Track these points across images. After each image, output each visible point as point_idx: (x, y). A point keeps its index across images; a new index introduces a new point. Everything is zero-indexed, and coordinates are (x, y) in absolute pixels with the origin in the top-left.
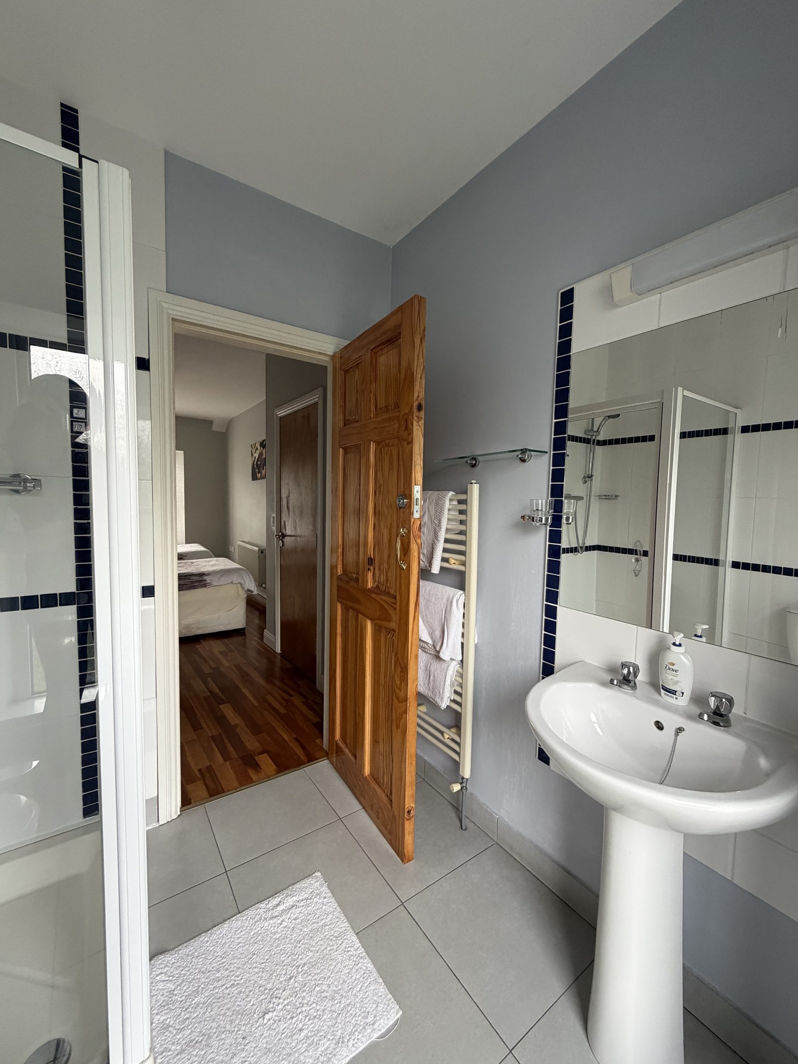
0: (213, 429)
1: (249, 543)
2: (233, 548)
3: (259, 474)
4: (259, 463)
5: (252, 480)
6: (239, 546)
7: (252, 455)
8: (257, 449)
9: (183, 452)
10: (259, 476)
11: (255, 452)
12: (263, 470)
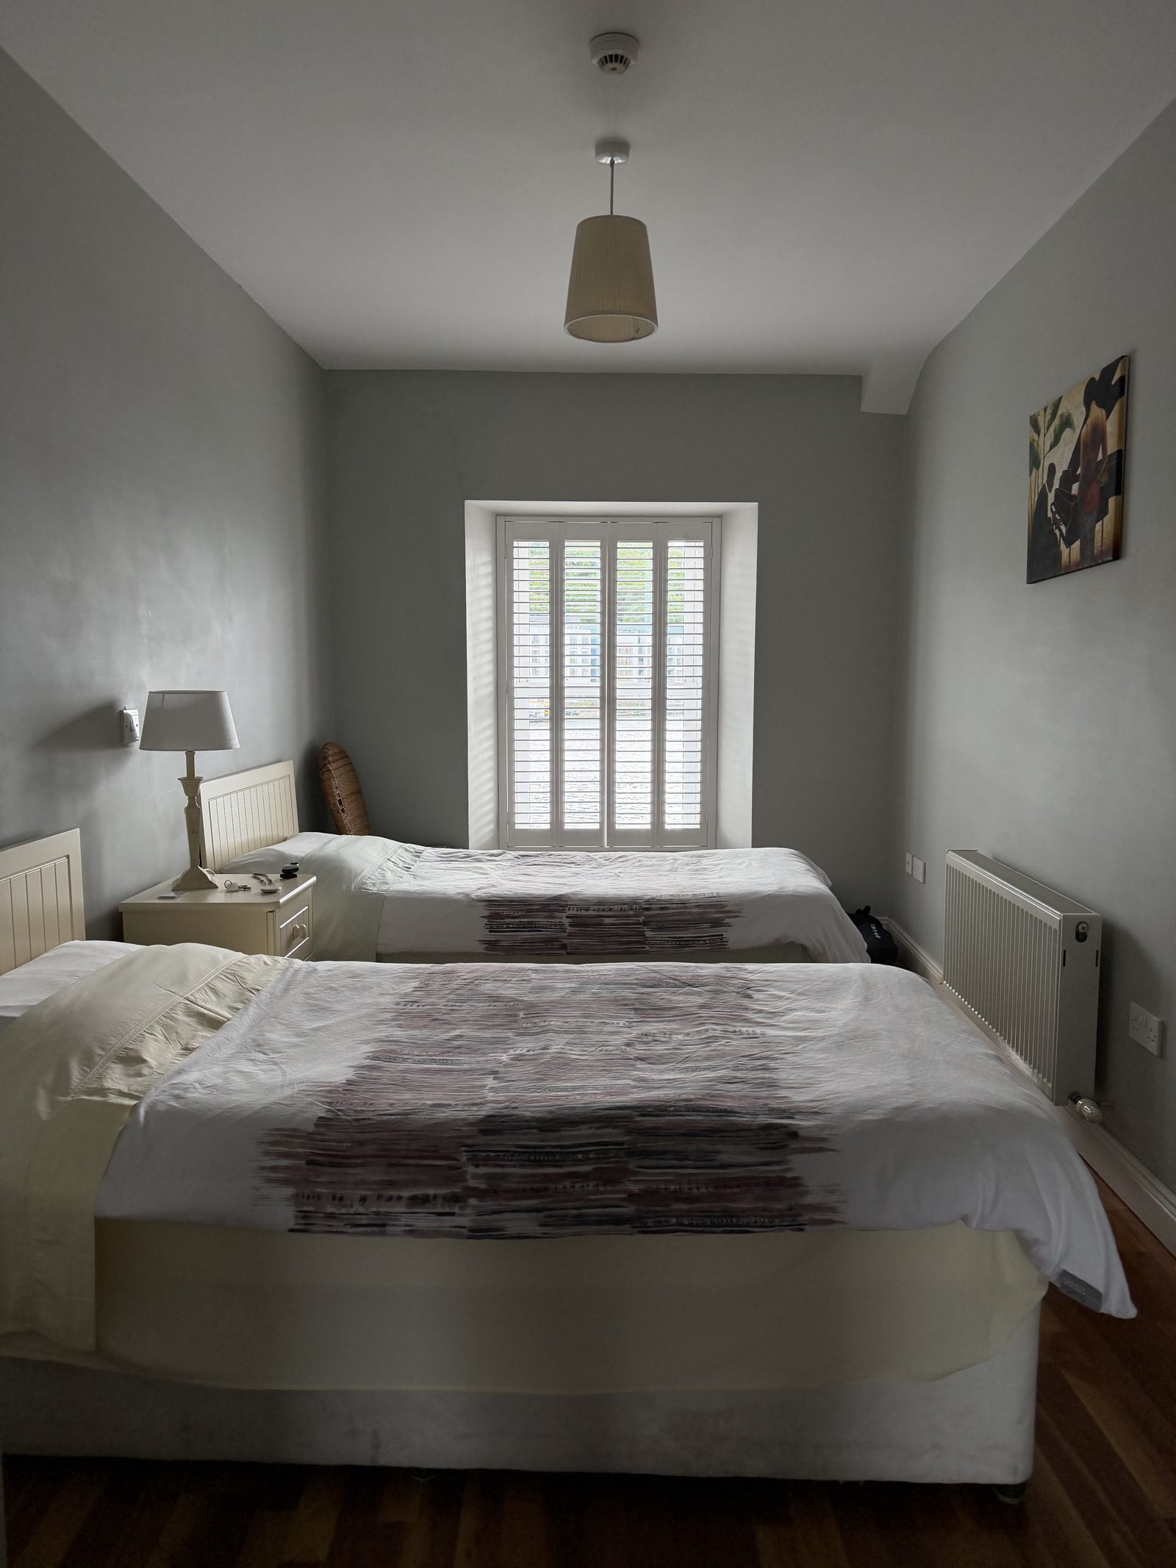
0: (863, 409)
1: (995, 866)
2: (919, 864)
3: (1069, 544)
4: (1075, 489)
5: (1029, 582)
6: (956, 877)
7: (1035, 462)
8: (1067, 423)
9: (757, 503)
10: (1070, 553)
11: (1055, 443)
12: (1100, 518)
